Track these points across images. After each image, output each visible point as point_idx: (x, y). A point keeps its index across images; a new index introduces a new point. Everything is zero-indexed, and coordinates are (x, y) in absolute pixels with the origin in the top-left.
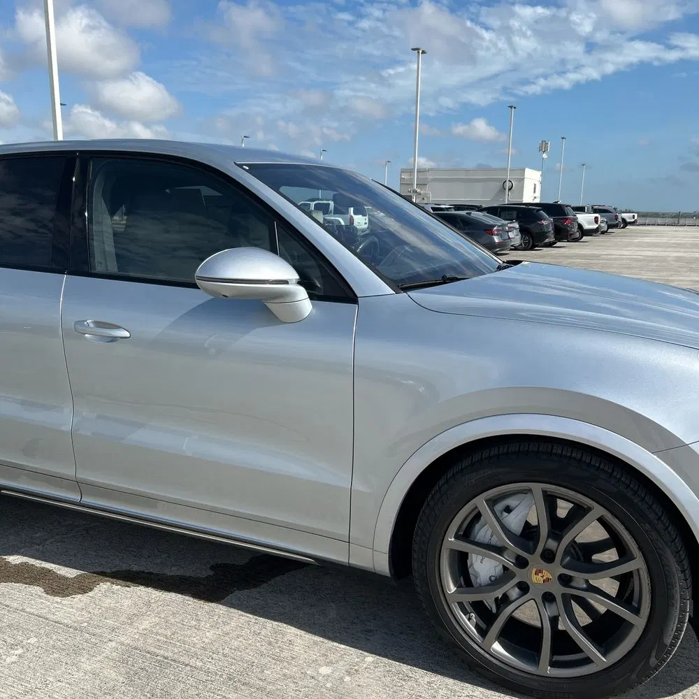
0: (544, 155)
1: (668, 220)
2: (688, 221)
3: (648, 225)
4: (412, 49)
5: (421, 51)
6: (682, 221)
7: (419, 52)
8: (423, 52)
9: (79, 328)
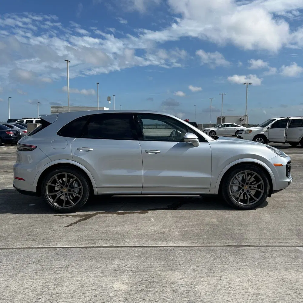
0: (109, 102)
5: (68, 62)
6: (158, 127)
9: (147, 152)
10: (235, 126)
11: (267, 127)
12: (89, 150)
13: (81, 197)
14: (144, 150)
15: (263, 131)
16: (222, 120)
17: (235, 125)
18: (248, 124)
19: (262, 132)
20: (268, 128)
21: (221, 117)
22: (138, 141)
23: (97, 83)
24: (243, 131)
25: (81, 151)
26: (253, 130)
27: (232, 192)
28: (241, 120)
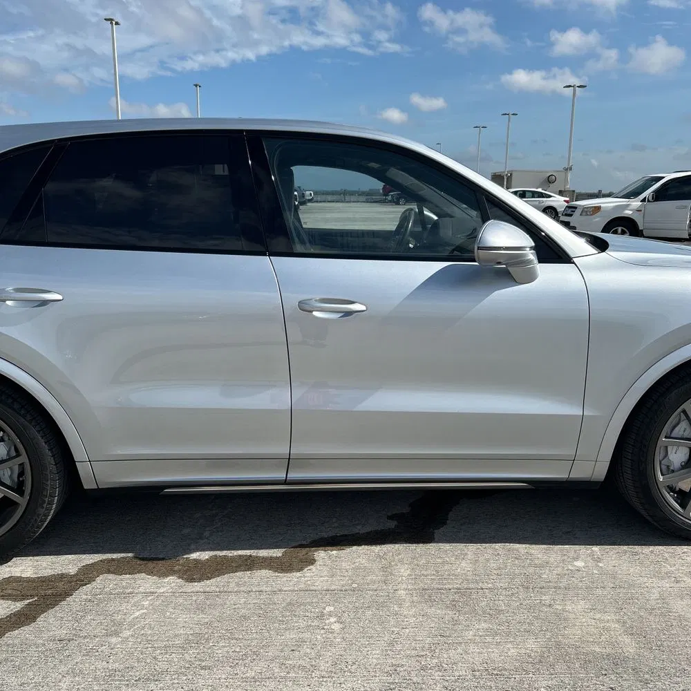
1: (335, 197)
2: (353, 198)
3: (320, 202)
4: (105, 19)
5: (114, 22)
6: (347, 198)
7: (112, 23)
8: (117, 23)
9: (305, 307)
10: (541, 195)
11: (642, 197)
12: (44, 303)
13: (22, 501)
14: (292, 299)
15: (631, 207)
16: (505, 180)
17: (541, 193)
18: (574, 191)
19: (628, 213)
20: (643, 200)
21: (504, 172)
22: (265, 260)
23: (196, 86)
24: (576, 208)
25: (9, 303)
26: (602, 205)
27: (662, 475)
28: (549, 181)
